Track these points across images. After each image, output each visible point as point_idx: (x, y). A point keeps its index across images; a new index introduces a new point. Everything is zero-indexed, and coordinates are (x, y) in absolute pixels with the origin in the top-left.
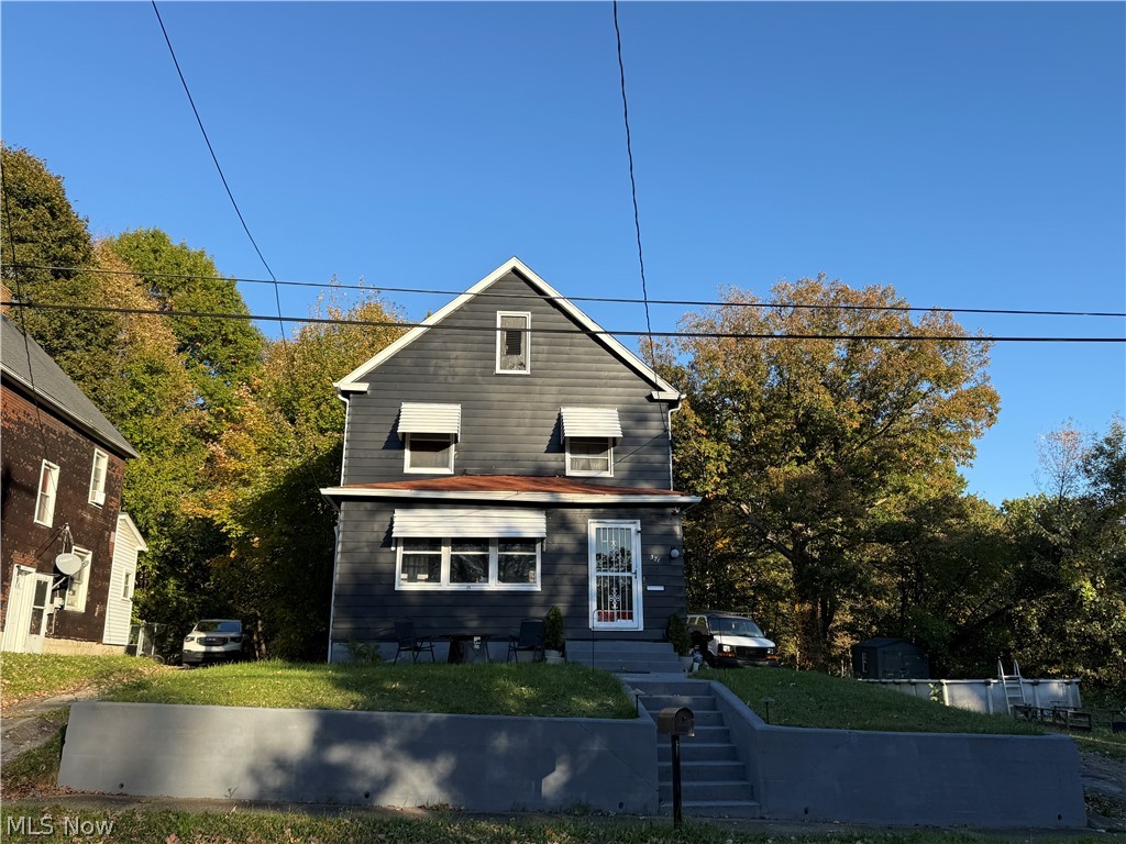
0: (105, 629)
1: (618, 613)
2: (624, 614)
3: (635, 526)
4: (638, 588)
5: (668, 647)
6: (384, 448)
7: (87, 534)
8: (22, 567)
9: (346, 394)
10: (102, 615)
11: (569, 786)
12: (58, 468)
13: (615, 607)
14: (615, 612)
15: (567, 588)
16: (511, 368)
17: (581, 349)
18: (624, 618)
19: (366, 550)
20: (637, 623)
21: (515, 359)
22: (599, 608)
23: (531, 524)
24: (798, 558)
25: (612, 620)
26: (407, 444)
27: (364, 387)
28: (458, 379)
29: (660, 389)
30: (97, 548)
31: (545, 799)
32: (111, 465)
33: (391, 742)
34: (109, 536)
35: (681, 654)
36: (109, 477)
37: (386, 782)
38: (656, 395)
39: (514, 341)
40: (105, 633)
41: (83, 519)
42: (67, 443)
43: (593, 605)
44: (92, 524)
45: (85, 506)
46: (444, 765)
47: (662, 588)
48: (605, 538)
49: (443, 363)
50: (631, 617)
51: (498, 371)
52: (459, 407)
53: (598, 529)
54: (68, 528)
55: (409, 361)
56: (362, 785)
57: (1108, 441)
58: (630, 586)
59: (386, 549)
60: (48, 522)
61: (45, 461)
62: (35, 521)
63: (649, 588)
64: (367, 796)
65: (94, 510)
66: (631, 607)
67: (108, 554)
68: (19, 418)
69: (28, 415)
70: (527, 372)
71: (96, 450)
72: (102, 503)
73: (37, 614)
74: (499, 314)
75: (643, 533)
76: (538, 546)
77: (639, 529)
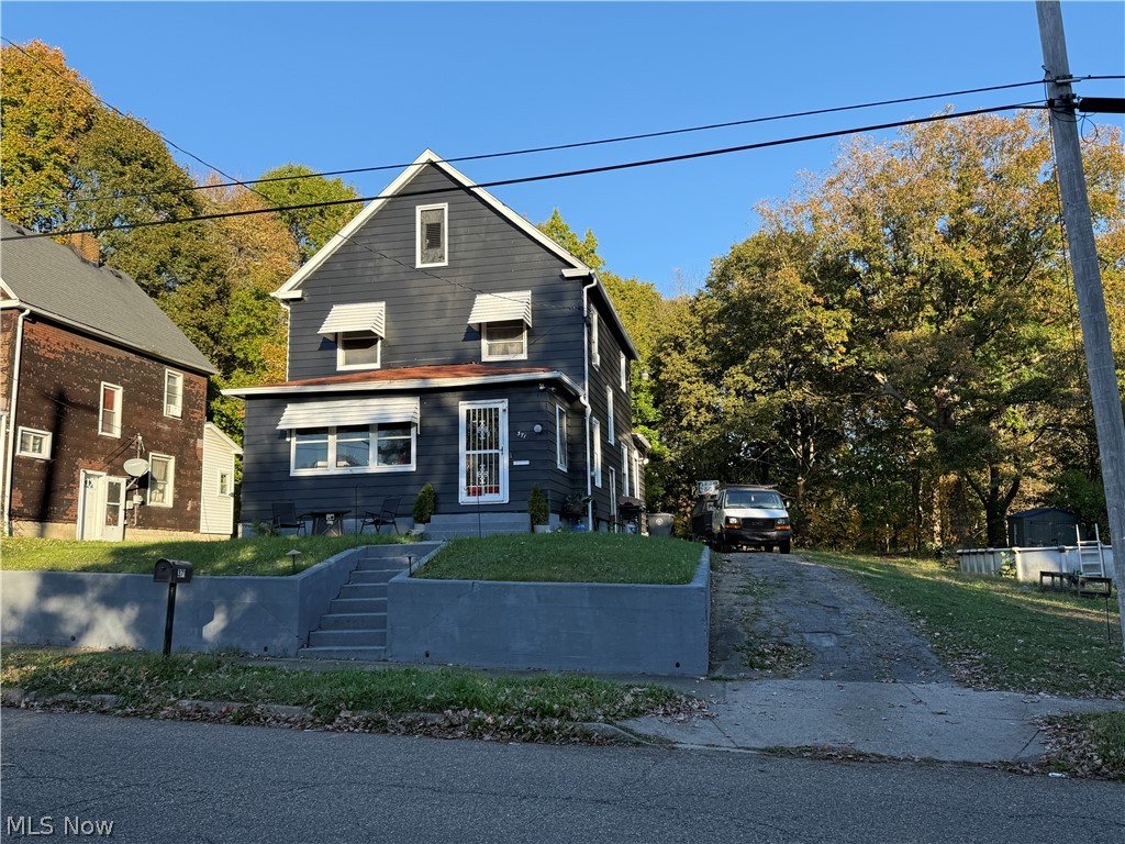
0: (202, 521)
1: (486, 488)
2: (491, 488)
3: (502, 405)
4: (504, 462)
5: (527, 516)
6: (320, 349)
7: (166, 442)
8: (89, 472)
9: (286, 301)
10: (197, 509)
11: (225, 632)
12: (121, 388)
13: (483, 482)
14: (483, 487)
15: (440, 467)
16: (431, 261)
18: (491, 492)
19: (266, 442)
20: (503, 496)
21: (432, 252)
22: (468, 484)
23: (405, 409)
25: (480, 494)
26: (339, 344)
27: (298, 294)
29: (572, 267)
30: (181, 452)
31: (206, 642)
32: (187, 382)
33: (91, 595)
34: (195, 442)
35: (536, 523)
36: (185, 392)
37: (86, 629)
38: (568, 273)
39: (433, 233)
40: (202, 524)
41: (159, 430)
42: (129, 366)
43: (463, 481)
44: (171, 433)
45: (161, 419)
46: (131, 612)
47: (527, 463)
48: (474, 418)
49: (371, 264)
50: (497, 490)
51: (419, 265)
52: (383, 304)
53: (468, 411)
54: (140, 438)
55: (339, 265)
56: (70, 630)
58: (497, 462)
59: (281, 441)
60: (117, 433)
61: (103, 383)
62: (100, 433)
63: (515, 463)
64: (73, 639)
65: (172, 422)
66: (497, 482)
67: (196, 458)
68: (66, 349)
69: (77, 346)
70: (446, 263)
71: (167, 371)
72: (180, 415)
73: (113, 510)
74: (419, 209)
75: (511, 411)
76: (413, 430)
77: (507, 406)
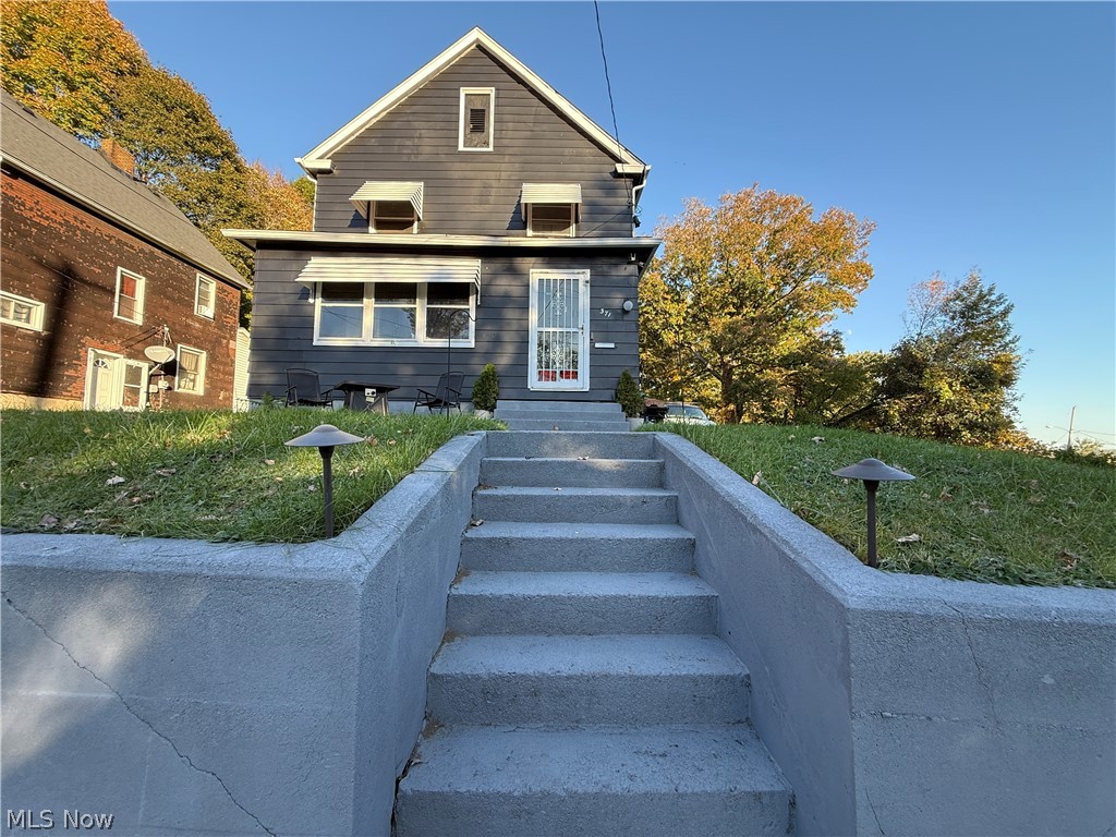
1: (561, 372)
2: (568, 373)
3: (584, 275)
4: (584, 345)
5: (617, 407)
7: (197, 338)
8: (100, 352)
9: (313, 173)
10: (229, 399)
12: (144, 278)
13: (558, 366)
14: (558, 371)
16: (476, 146)
17: (545, 127)
18: (568, 377)
19: (283, 301)
20: (582, 383)
21: (477, 137)
22: (540, 366)
24: (726, 379)
25: (554, 379)
26: (372, 222)
27: (326, 164)
28: (421, 158)
29: (624, 163)
30: (214, 349)
34: (228, 343)
35: (630, 415)
36: (218, 298)
38: (620, 168)
39: (477, 119)
41: (188, 326)
42: (153, 260)
43: (533, 363)
44: (203, 331)
45: (191, 316)
47: (612, 345)
48: (548, 290)
49: (408, 143)
50: (575, 375)
51: (461, 148)
52: (421, 183)
53: (541, 280)
54: (166, 329)
55: (373, 140)
57: (965, 288)
59: (303, 302)
60: (138, 320)
61: (119, 269)
62: (115, 316)
63: (597, 345)
65: (204, 322)
66: (576, 366)
68: (66, 221)
69: (83, 221)
70: (491, 149)
71: (198, 275)
72: (212, 317)
73: (133, 392)
74: (463, 91)
75: (593, 284)
76: (472, 299)
77: (588, 278)
